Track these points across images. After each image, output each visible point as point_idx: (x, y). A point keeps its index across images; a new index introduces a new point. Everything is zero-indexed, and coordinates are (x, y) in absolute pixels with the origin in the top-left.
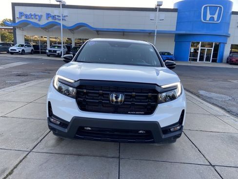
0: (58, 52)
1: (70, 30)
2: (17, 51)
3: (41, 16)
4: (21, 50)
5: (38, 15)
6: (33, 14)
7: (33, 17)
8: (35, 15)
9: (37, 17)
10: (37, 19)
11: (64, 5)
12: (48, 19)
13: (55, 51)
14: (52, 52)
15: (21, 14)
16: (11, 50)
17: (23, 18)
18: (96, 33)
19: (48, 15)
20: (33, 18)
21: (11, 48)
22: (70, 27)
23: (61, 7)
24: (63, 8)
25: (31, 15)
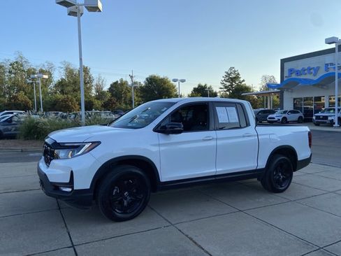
0: (330, 118)
2: (276, 119)
3: (318, 68)
4: (281, 118)
5: (313, 68)
6: (306, 68)
7: (306, 72)
8: (310, 69)
9: (312, 71)
10: (311, 73)
13: (326, 118)
14: (320, 119)
15: (291, 71)
16: (270, 118)
17: (294, 76)
20: (306, 74)
21: (270, 116)
23: (337, 50)
24: (339, 51)
25: (304, 70)
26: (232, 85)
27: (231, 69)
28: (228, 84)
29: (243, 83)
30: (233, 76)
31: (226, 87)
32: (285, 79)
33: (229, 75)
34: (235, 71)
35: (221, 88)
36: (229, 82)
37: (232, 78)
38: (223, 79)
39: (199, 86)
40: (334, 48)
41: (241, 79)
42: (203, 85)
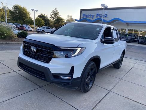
1: (108, 23)
3: (94, 15)
5: (92, 15)
6: (90, 15)
7: (89, 16)
8: (91, 15)
9: (92, 16)
10: (91, 17)
11: (107, 8)
12: (97, 17)
15: (84, 15)
17: (85, 17)
18: (126, 24)
19: (98, 15)
20: (89, 17)
22: (109, 21)
23: (104, 9)
24: (105, 10)
25: (89, 15)
26: (55, 17)
27: (55, 9)
28: (54, 16)
29: (60, 17)
30: (56, 13)
31: (53, 17)
32: (81, 19)
33: (54, 12)
34: (57, 11)
35: (50, 17)
36: (54, 15)
37: (55, 13)
38: (52, 13)
39: (41, 15)
40: (103, 9)
41: (59, 15)
42: (43, 14)
